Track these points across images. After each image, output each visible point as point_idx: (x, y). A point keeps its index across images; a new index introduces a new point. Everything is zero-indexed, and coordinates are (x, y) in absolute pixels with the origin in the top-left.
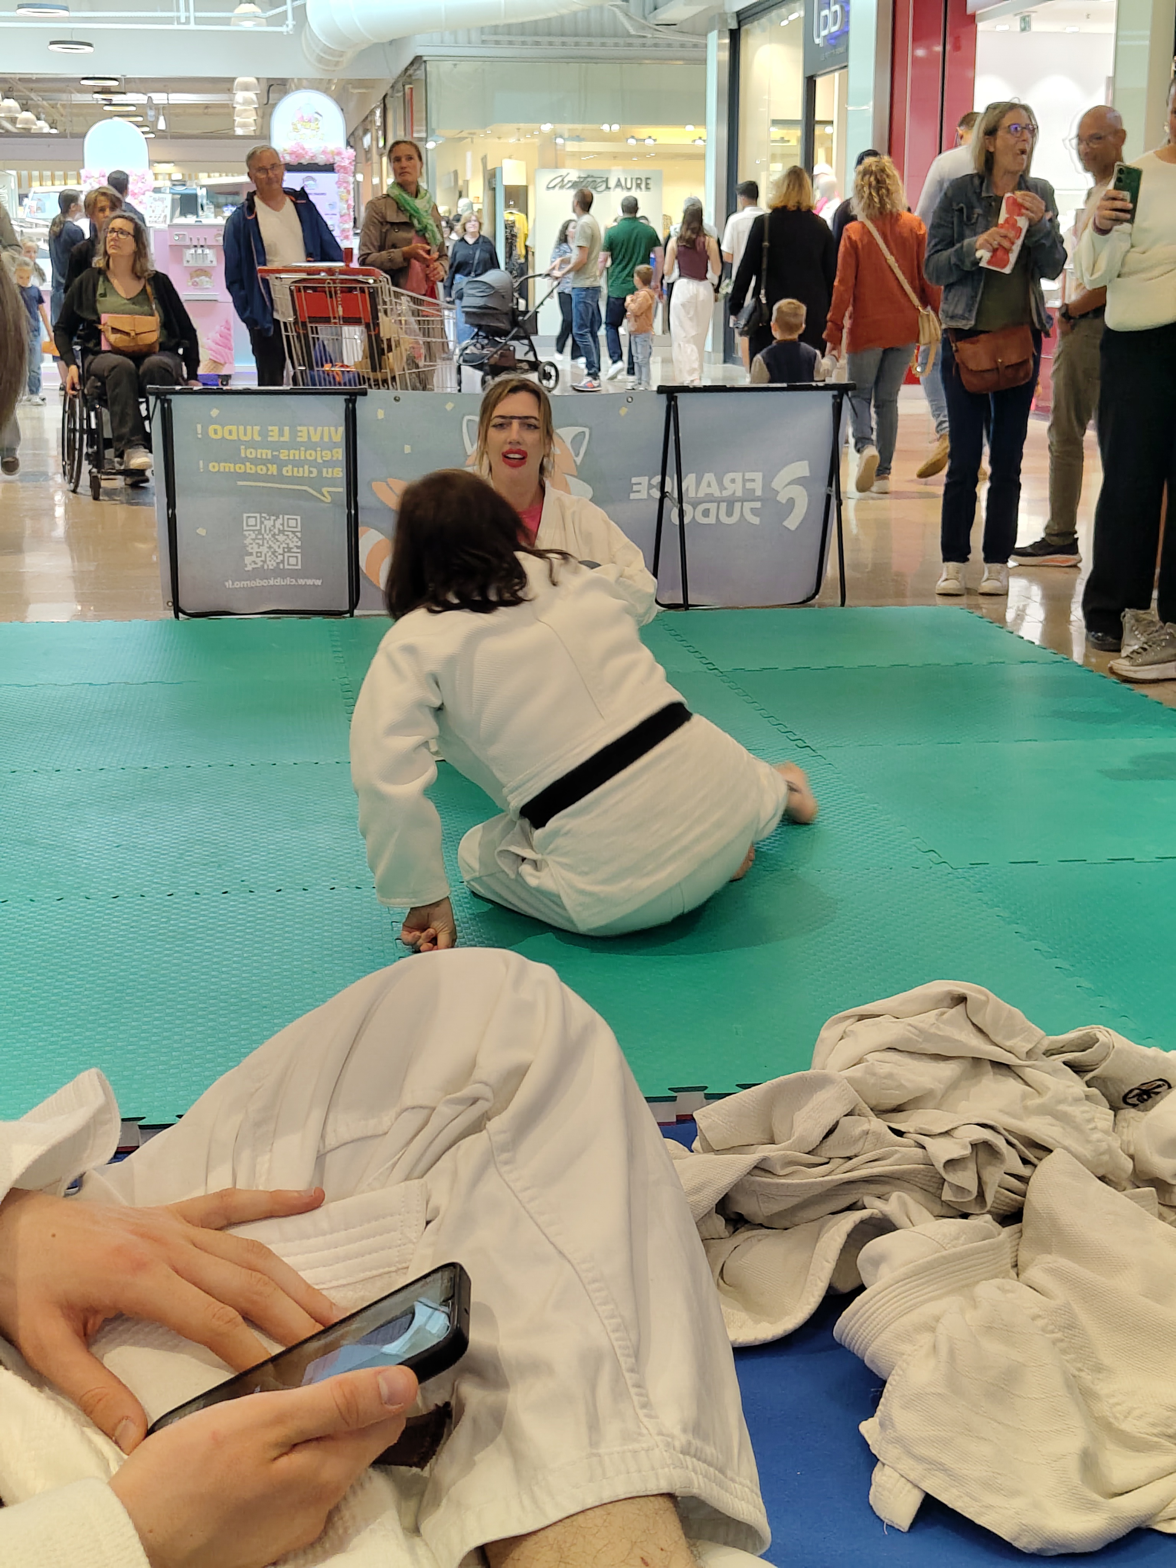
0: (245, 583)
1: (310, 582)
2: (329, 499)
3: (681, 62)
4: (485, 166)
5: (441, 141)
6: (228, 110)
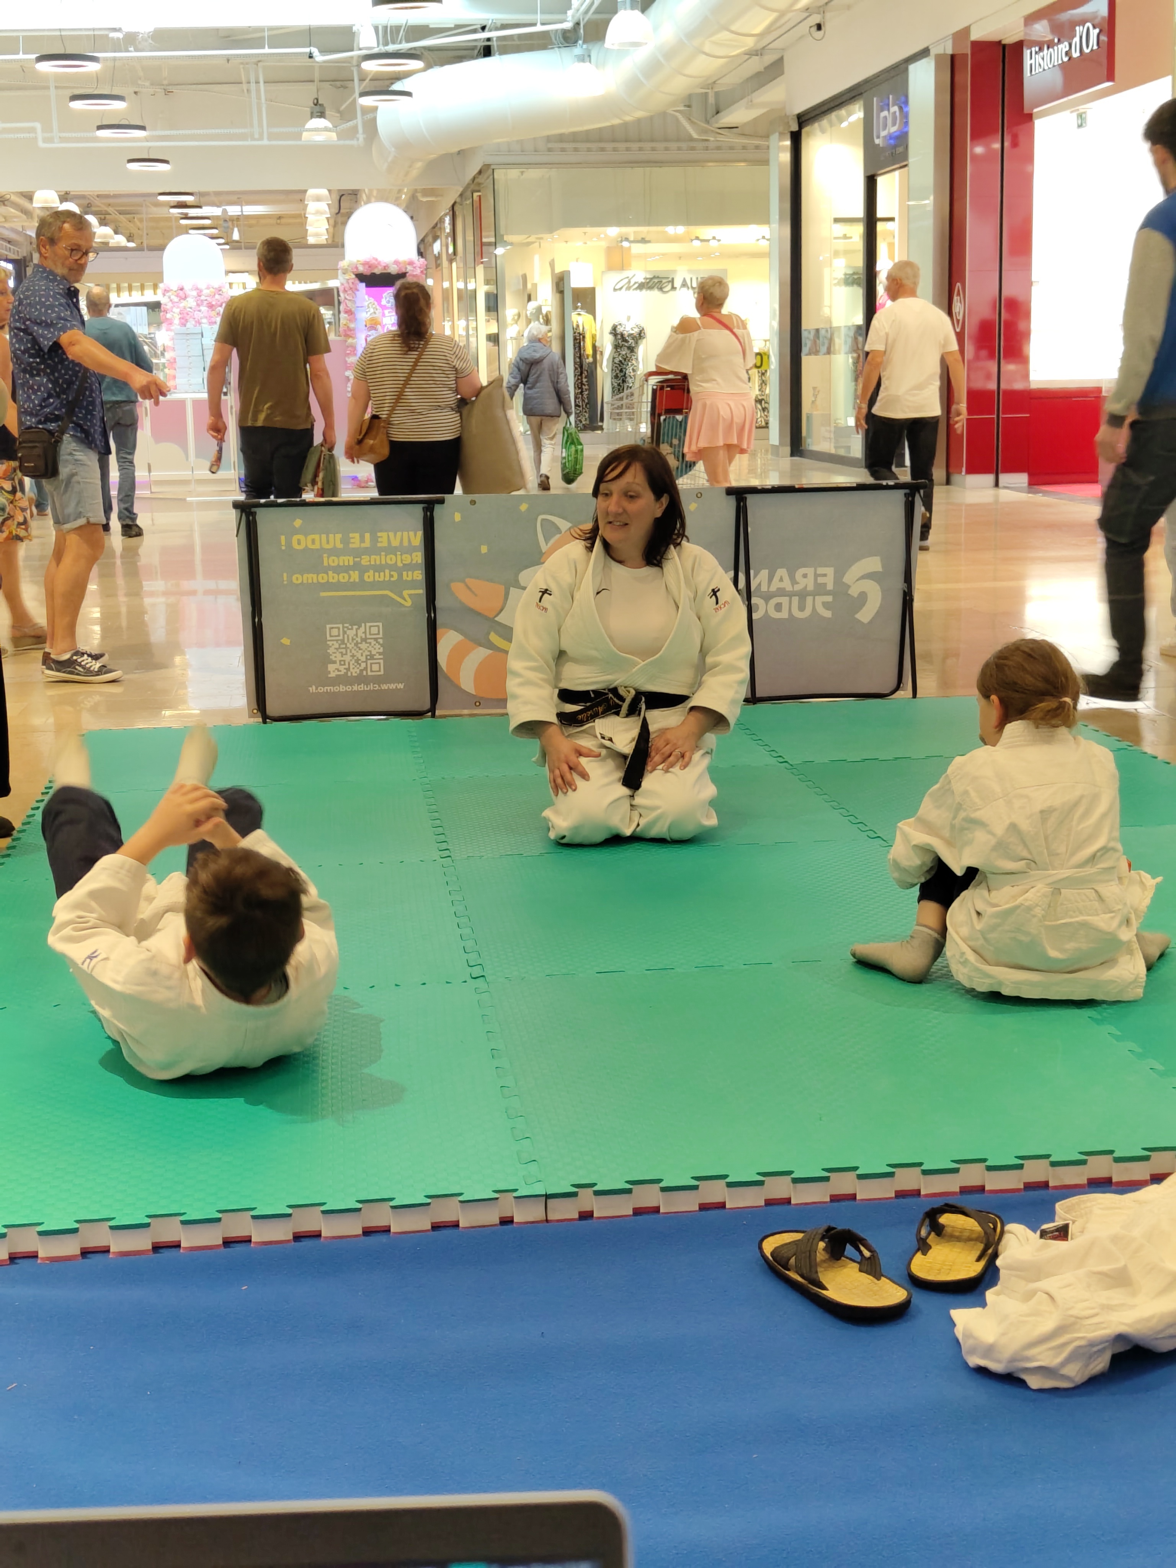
0: (329, 688)
1: (392, 686)
2: (409, 603)
3: (742, 164)
4: (553, 269)
5: (509, 247)
6: (301, 220)
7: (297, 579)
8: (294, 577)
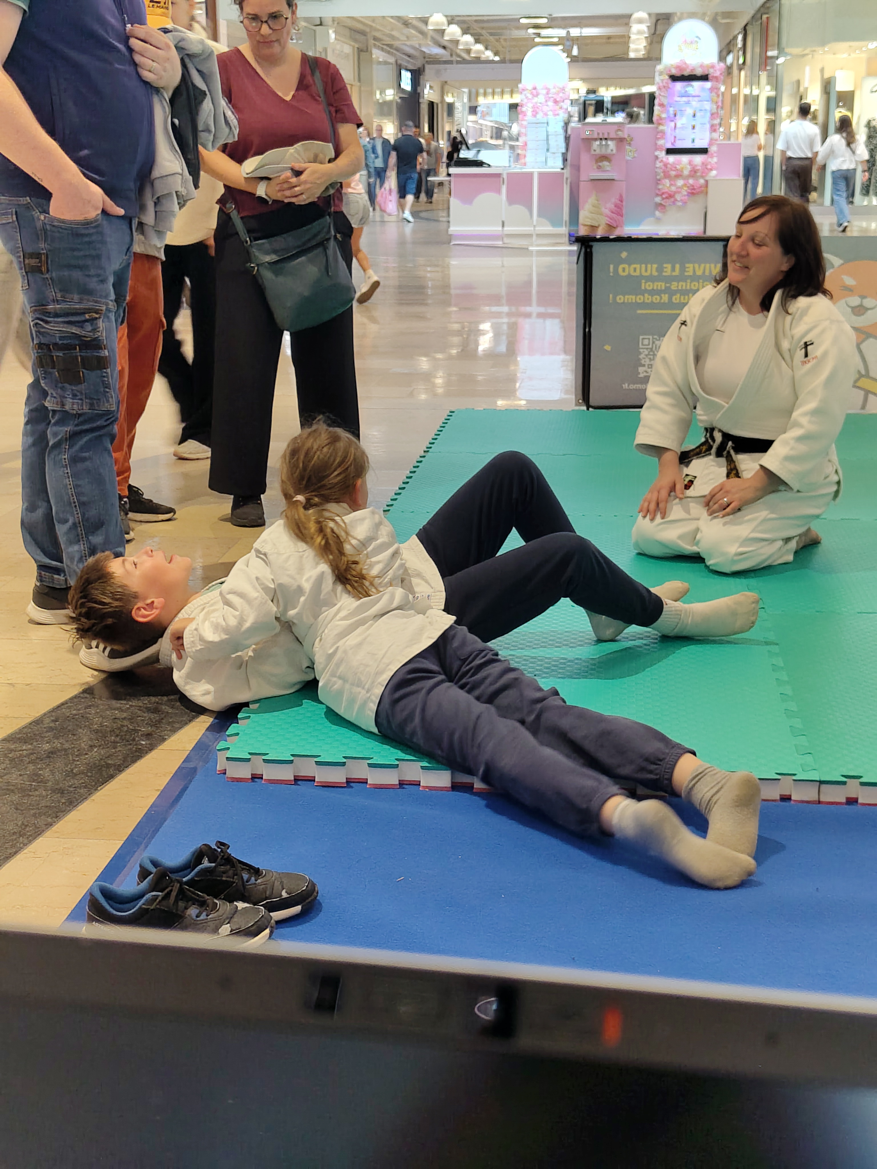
0: (638, 386)
4: (822, 75)
5: (788, 58)
6: (625, 40)
7: (620, 299)
8: (618, 298)
